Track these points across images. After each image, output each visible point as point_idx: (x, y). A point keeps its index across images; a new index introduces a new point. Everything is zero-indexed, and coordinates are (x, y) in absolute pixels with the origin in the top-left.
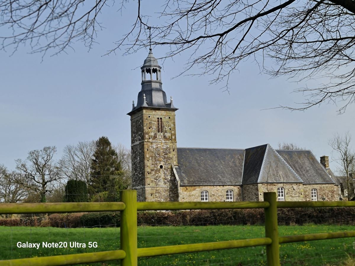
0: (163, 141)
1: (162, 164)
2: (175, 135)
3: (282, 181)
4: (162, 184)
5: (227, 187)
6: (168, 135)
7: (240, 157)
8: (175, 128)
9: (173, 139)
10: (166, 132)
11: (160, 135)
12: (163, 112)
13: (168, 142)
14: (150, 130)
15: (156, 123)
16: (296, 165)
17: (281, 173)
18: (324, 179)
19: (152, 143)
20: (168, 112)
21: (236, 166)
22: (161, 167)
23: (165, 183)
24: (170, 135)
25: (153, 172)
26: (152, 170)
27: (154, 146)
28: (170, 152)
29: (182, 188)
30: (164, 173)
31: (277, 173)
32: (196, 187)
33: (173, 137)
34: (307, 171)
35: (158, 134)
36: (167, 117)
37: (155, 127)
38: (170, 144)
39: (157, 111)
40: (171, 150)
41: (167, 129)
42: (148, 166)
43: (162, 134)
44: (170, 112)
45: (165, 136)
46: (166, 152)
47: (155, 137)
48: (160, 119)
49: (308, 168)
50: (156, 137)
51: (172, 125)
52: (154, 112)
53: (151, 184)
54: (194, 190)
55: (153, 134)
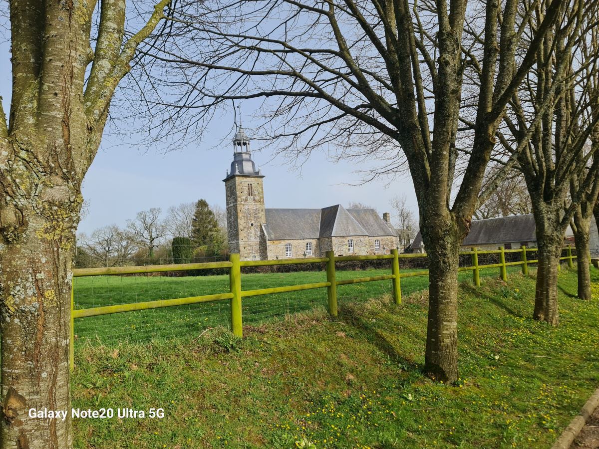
0: (253, 203)
1: (253, 222)
2: (263, 198)
3: (352, 234)
4: (253, 238)
5: (307, 240)
6: (257, 198)
7: (317, 216)
8: (262, 192)
9: (261, 201)
10: (255, 195)
11: (250, 198)
12: (253, 178)
13: (257, 203)
14: (241, 194)
15: (247, 188)
16: (363, 221)
17: (350, 228)
18: (385, 232)
19: (244, 205)
20: (257, 179)
21: (314, 222)
22: (252, 225)
23: (256, 238)
24: (259, 198)
25: (246, 229)
26: (244, 228)
27: (246, 207)
28: (259, 213)
29: (270, 241)
30: (255, 230)
31: (348, 227)
32: (281, 241)
33: (262, 200)
34: (372, 226)
35: (249, 197)
36: (256, 183)
37: (246, 191)
38: (258, 205)
39: (248, 178)
40: (260, 211)
41: (256, 193)
42: (241, 224)
43: (252, 197)
44: (259, 179)
45: (254, 199)
46: (256, 213)
47: (246, 200)
49: (372, 224)
50: (247, 200)
51: (260, 190)
52: (245, 179)
53: (244, 239)
54: (280, 243)
55: (244, 197)
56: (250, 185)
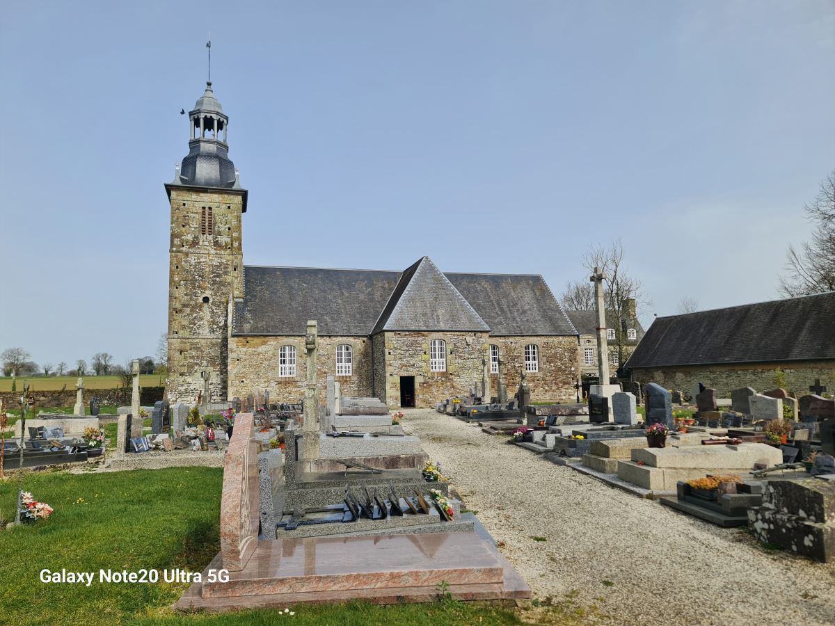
0: (213, 251)
1: (208, 293)
2: (239, 239)
3: (442, 326)
4: (205, 332)
5: (340, 339)
6: (223, 239)
7: (386, 286)
8: (239, 227)
9: (235, 247)
10: (220, 233)
11: (205, 240)
12: (216, 195)
13: (222, 252)
14: (184, 229)
15: (198, 217)
16: (504, 302)
17: (441, 312)
18: (556, 327)
19: (187, 254)
20: (226, 196)
21: (372, 300)
22: (206, 300)
23: (212, 331)
24: (229, 240)
25: (188, 310)
26: (185, 306)
27: (193, 259)
28: (226, 273)
29: (236, 339)
30: (212, 312)
31: (434, 310)
32: (267, 338)
33: (236, 244)
34: (524, 312)
35: (202, 238)
36: (223, 207)
37: (195, 224)
38: (226, 257)
39: (202, 195)
40: (230, 269)
41: (223, 228)
42: (176, 298)
43: (210, 238)
44: (232, 197)
45: (216, 243)
46: (219, 272)
47: (195, 243)
48: (207, 209)
49: (527, 307)
50: (198, 244)
51: (234, 222)
52: (194, 196)
53: (181, 332)
54: (264, 343)
55: (190, 237)
56: (207, 212)
